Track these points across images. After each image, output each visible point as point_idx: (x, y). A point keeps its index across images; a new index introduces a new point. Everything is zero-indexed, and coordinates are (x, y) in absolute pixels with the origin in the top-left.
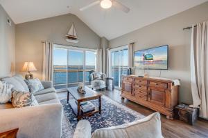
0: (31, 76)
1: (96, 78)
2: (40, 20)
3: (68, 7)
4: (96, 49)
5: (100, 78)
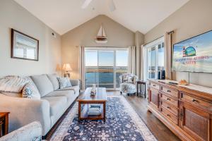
0: (69, 75)
1: (125, 81)
2: (76, 28)
3: (93, 9)
4: (127, 47)
5: (130, 80)
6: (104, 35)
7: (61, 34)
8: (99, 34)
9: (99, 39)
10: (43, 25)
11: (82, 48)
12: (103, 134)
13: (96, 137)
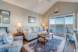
6: (58, 10)
7: (43, 14)
8: (56, 11)
9: (55, 13)
10: (37, 13)
11: (49, 18)
12: (40, 48)
13: (37, 48)
